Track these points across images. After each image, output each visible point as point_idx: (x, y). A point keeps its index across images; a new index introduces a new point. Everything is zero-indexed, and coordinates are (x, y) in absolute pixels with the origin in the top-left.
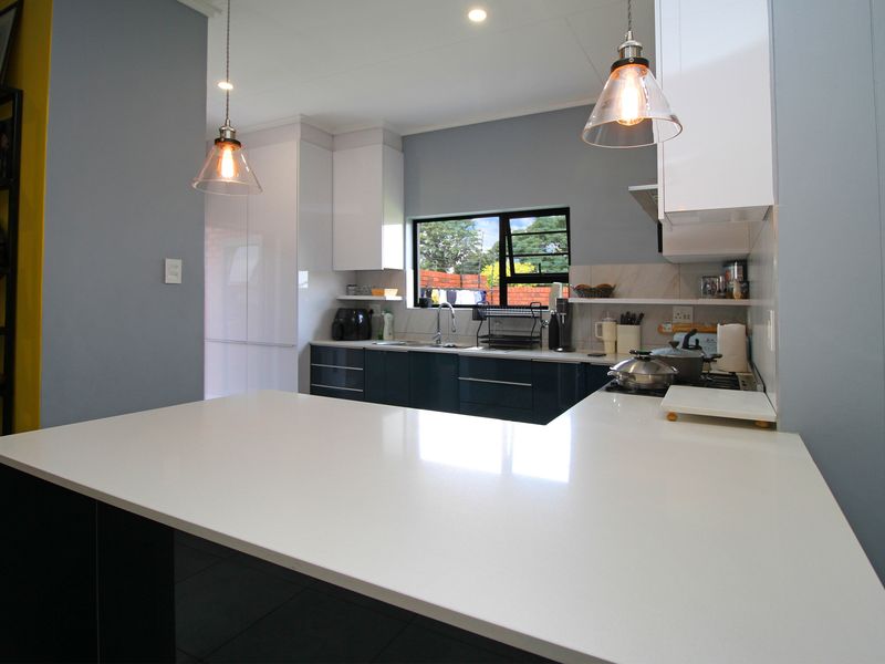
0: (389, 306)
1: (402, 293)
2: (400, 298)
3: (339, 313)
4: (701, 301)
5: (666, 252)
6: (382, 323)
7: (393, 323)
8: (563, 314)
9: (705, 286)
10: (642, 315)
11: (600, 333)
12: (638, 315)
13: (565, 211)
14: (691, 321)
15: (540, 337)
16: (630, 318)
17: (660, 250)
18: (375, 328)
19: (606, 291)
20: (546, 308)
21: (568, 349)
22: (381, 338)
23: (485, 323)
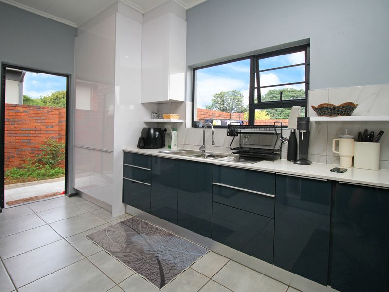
0: (175, 126)
2: (180, 121)
8: (303, 131)
10: (381, 133)
12: (376, 133)
15: (280, 150)
19: (348, 109)
20: (286, 127)
22: (169, 148)
23: (237, 138)
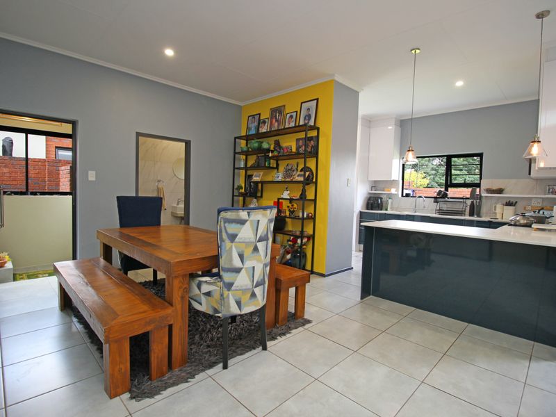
0: (390, 196)
1: (397, 190)
2: (395, 193)
3: (369, 199)
4: (547, 196)
5: (532, 175)
6: (387, 203)
7: (392, 203)
8: (478, 201)
9: (549, 190)
10: (516, 202)
11: (495, 209)
12: (514, 202)
13: (480, 155)
14: (540, 205)
15: (465, 211)
16: (509, 204)
17: (530, 174)
18: (384, 205)
19: (500, 191)
21: (479, 216)
22: (386, 210)
23: (438, 204)
